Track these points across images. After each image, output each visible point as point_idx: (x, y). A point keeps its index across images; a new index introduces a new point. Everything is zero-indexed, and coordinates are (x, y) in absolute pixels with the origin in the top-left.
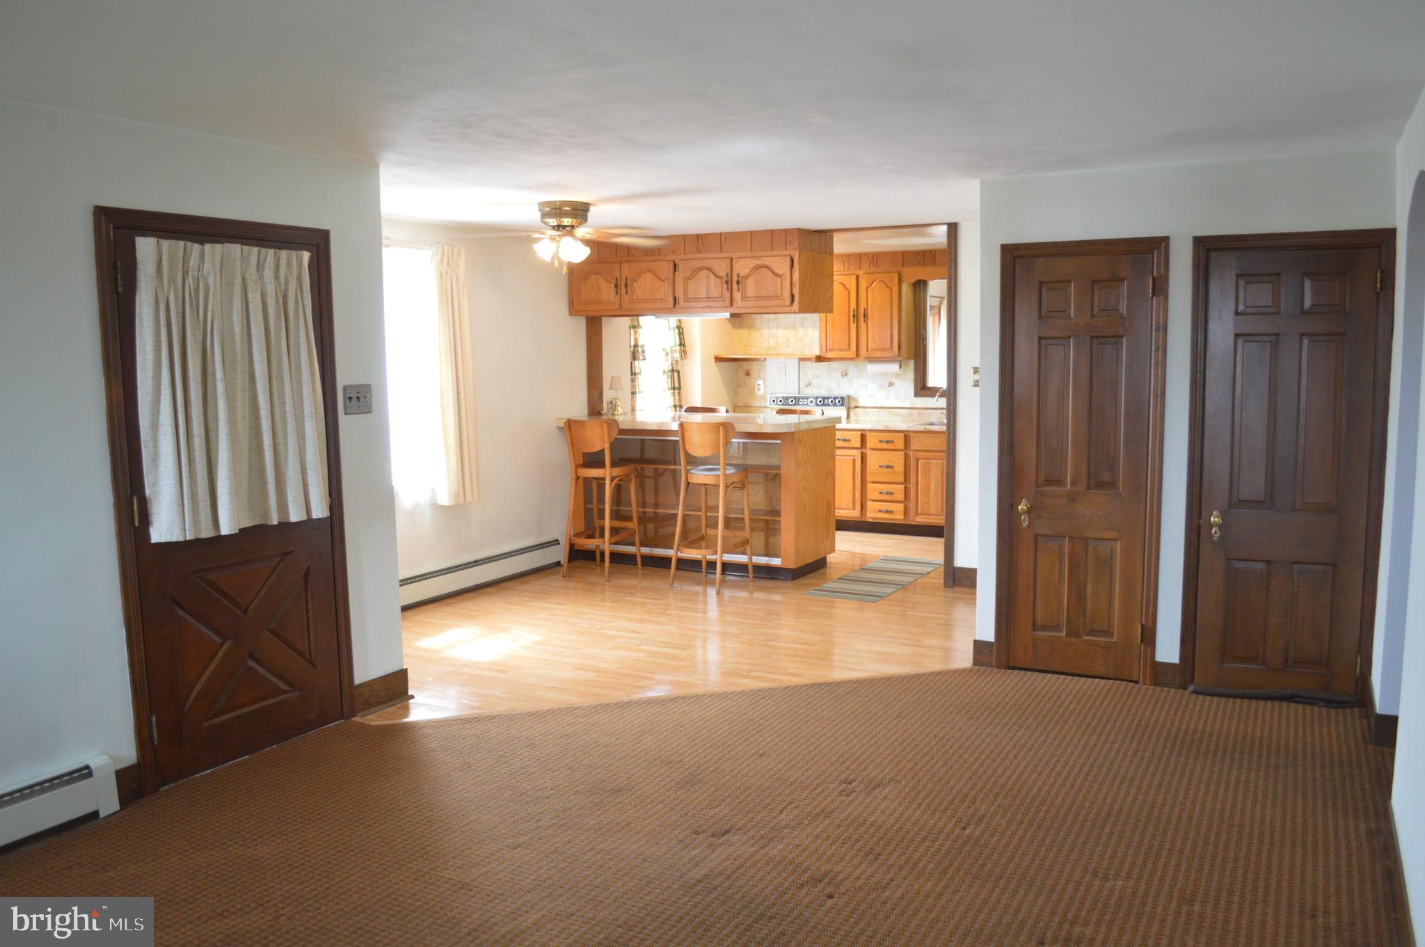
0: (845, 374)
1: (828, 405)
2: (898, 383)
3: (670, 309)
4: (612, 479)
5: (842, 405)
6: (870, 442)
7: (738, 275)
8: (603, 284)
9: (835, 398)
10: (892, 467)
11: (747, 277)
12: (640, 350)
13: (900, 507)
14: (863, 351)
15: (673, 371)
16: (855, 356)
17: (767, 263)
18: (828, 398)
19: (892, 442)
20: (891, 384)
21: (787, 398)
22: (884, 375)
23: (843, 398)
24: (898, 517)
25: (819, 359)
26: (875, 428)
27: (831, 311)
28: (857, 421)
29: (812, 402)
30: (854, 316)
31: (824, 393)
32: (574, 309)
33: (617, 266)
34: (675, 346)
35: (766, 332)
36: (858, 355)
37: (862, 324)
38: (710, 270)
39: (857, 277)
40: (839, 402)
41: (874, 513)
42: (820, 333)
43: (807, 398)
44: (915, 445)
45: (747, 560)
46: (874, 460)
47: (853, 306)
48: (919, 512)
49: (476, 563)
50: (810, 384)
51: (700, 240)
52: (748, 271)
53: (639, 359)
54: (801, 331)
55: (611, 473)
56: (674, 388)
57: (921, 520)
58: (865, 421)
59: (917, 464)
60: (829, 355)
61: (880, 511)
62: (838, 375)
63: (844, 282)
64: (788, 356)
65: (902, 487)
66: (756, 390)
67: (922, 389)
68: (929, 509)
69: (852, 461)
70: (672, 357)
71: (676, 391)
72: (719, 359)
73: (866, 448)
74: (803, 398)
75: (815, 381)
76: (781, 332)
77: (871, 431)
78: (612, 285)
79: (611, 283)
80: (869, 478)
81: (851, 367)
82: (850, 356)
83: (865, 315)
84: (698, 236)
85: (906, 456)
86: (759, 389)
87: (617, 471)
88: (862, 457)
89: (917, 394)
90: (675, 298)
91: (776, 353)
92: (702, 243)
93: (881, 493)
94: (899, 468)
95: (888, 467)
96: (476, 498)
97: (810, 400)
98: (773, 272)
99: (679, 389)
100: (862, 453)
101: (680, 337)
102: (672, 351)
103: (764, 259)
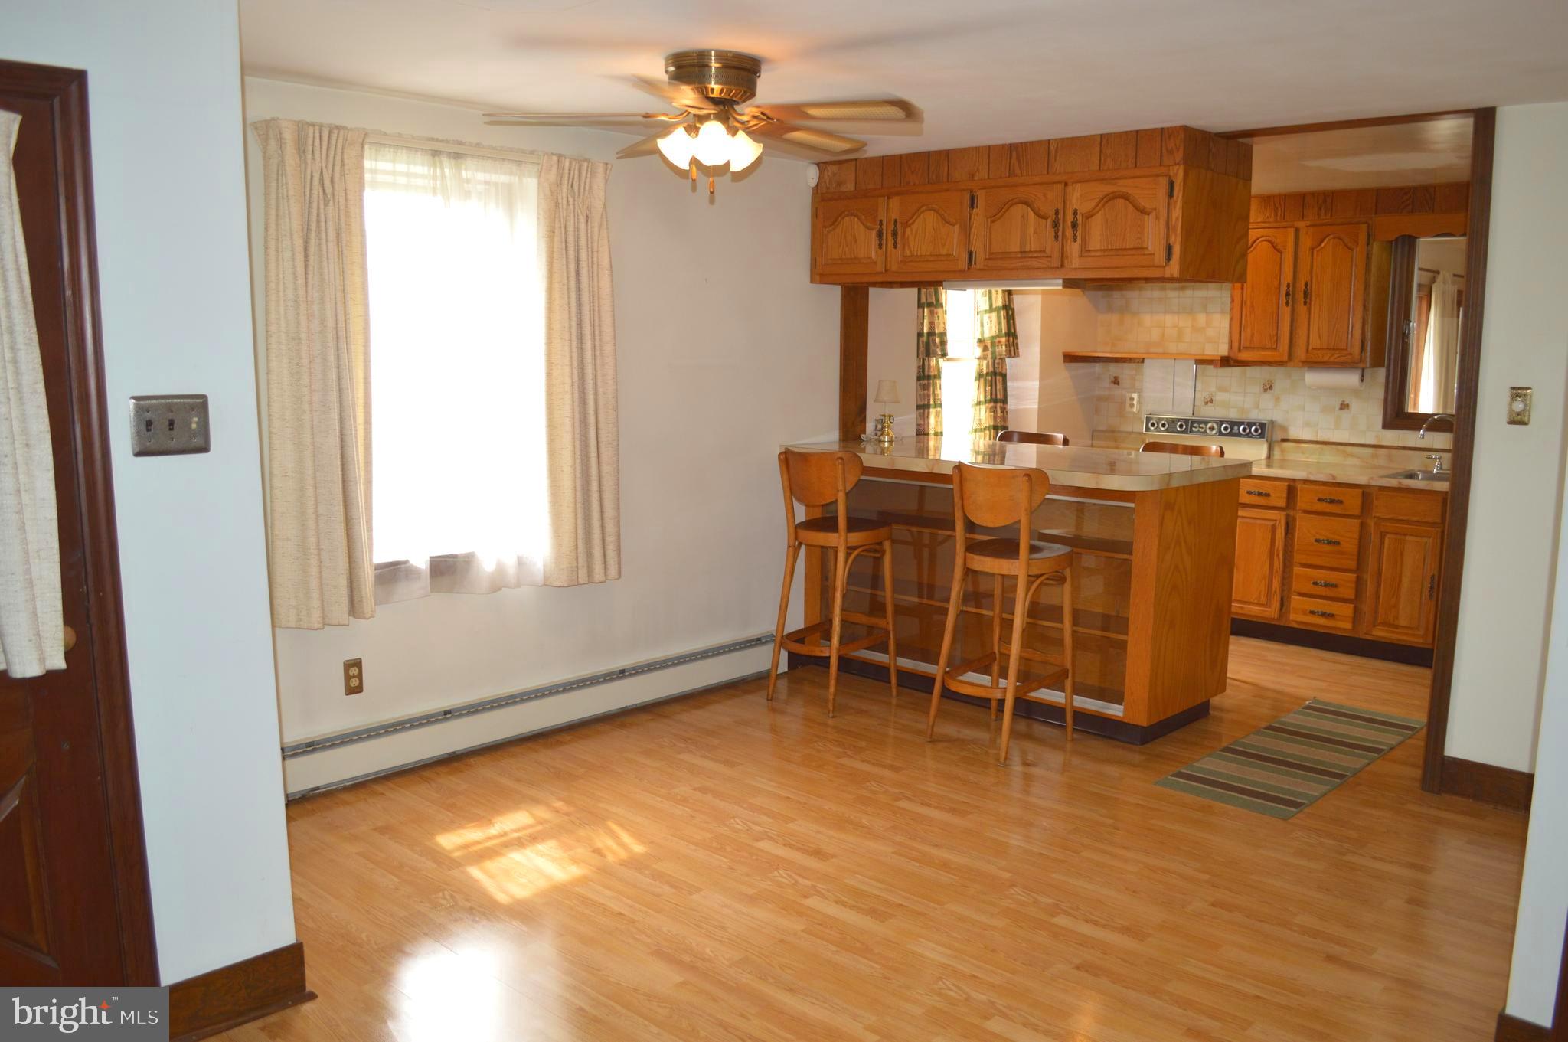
0: (1268, 387)
1: (1238, 435)
2: (1355, 405)
3: (962, 271)
4: (850, 549)
5: (1261, 436)
6: (1303, 501)
7: (1075, 212)
8: (860, 230)
9: (1250, 425)
10: (1337, 543)
11: (1089, 216)
12: (937, 340)
13: (1347, 610)
14: (1300, 353)
15: (994, 374)
16: (1285, 358)
17: (1125, 190)
18: (1239, 424)
19: (1340, 502)
20: (1344, 406)
21: (1173, 422)
22: (1334, 390)
23: (1262, 425)
24: (1343, 625)
25: (1226, 362)
26: (1312, 478)
27: (1241, 278)
28: (1283, 463)
29: (1212, 429)
30: (1288, 294)
31: (1233, 415)
32: (821, 273)
33: (882, 201)
34: (998, 336)
35: (1147, 319)
36: (1290, 357)
37: (1302, 309)
38: (1026, 203)
39: (1297, 230)
40: (1256, 430)
41: (1300, 613)
42: (1231, 319)
43: (1206, 422)
44: (1380, 509)
45: (1063, 701)
46: (1308, 529)
47: (1287, 277)
48: (1380, 620)
49: (622, 674)
50: (1211, 401)
51: (1014, 153)
52: (1093, 204)
53: (935, 355)
54: (1202, 318)
55: (846, 541)
56: (995, 401)
57: (1380, 633)
58: (1300, 465)
59: (1382, 542)
60: (1244, 356)
61: (1312, 612)
62: (1258, 389)
63: (1274, 240)
64: (1177, 357)
65: (1353, 577)
66: (1127, 405)
67: (1399, 415)
68: (1397, 617)
69: (1269, 528)
70: (993, 353)
71: (999, 405)
72: (1070, 358)
73: (1294, 509)
74: (1200, 422)
75: (1220, 397)
76: (1169, 320)
77: (1305, 481)
78: (874, 234)
79: (871, 229)
80: (1297, 557)
81: (1277, 374)
82: (1278, 359)
83: (1306, 294)
84: (1011, 148)
85: (1363, 526)
86: (1132, 406)
87: (855, 538)
88: (1287, 524)
89: (1386, 425)
90: (971, 254)
91: (1160, 350)
92: (1018, 159)
93: (1315, 583)
94: (1350, 545)
95: (1330, 542)
96: (613, 572)
97: (1209, 425)
98: (1136, 207)
99: (1004, 401)
100: (1288, 516)
101: (1008, 322)
102: (993, 344)
103: (1121, 182)
